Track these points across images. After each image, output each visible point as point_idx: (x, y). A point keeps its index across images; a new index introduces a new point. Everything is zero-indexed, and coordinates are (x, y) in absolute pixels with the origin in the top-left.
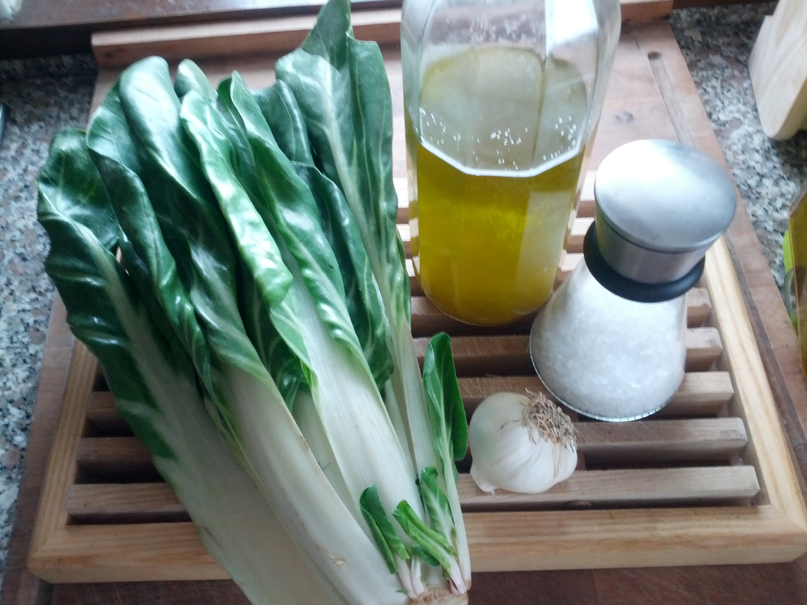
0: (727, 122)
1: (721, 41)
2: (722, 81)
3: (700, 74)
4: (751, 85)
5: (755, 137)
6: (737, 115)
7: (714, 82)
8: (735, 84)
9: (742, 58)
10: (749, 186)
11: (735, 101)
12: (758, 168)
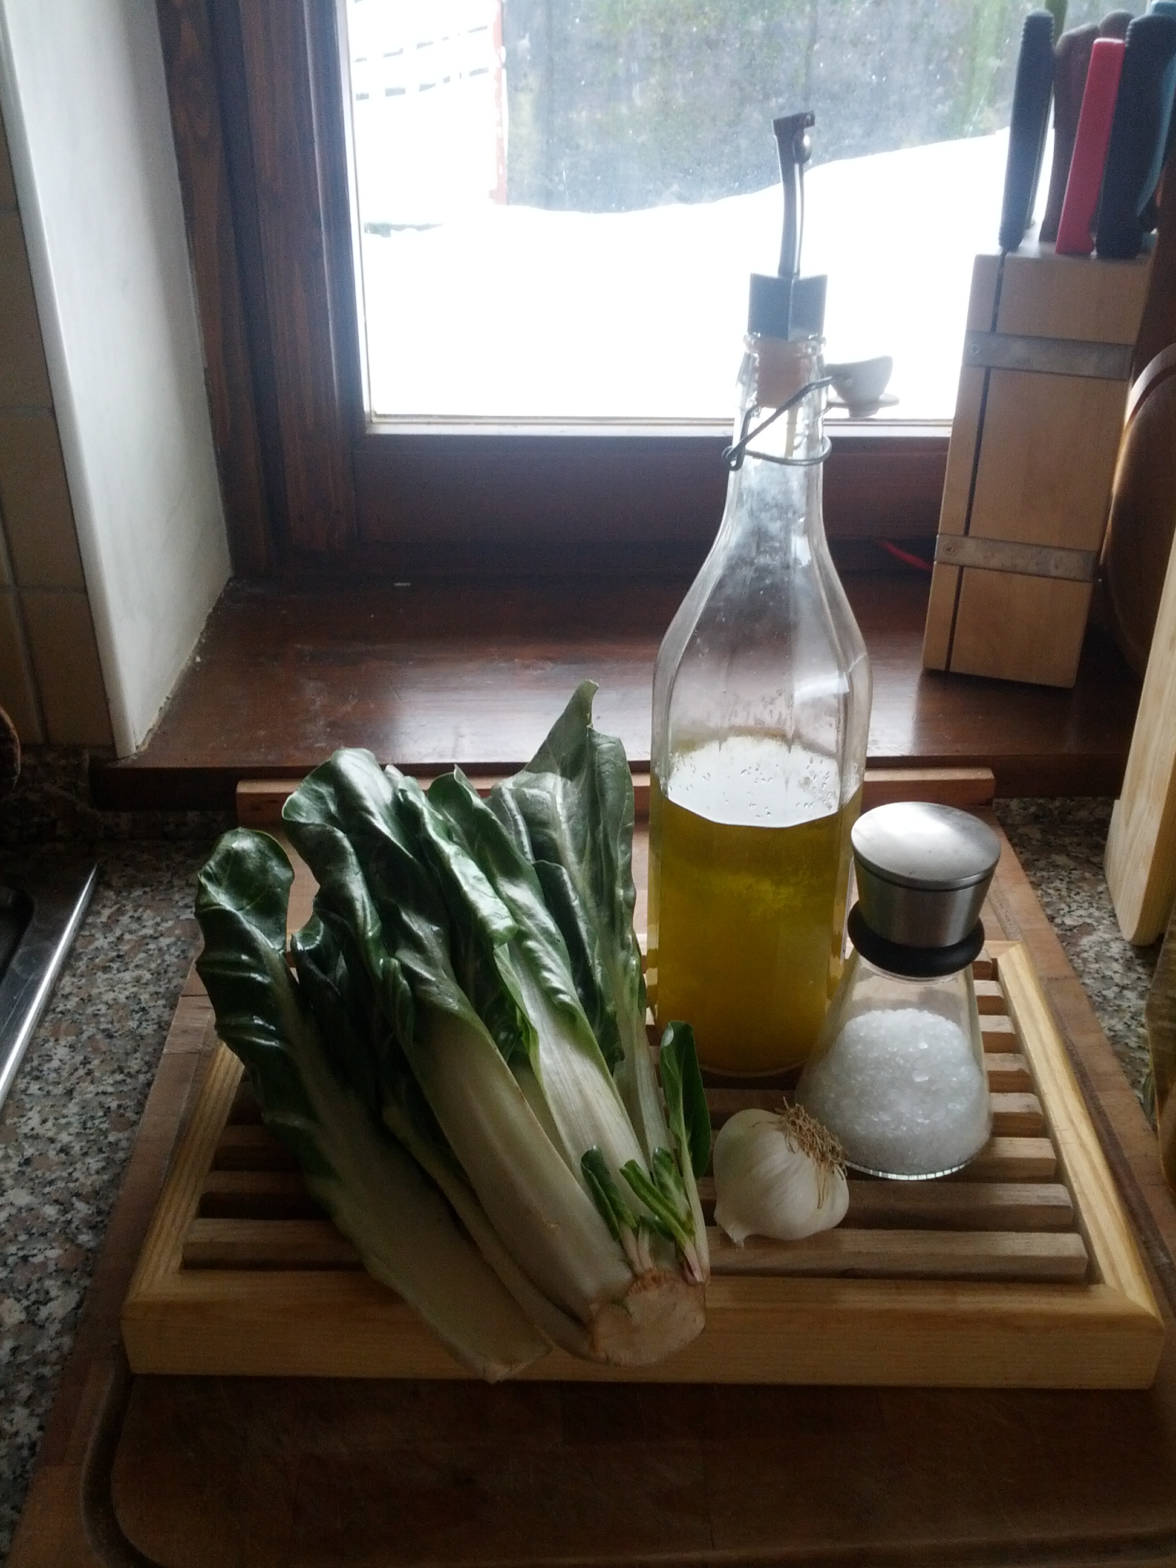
0: (1075, 927)
1: (1067, 840)
2: (1068, 882)
3: (1039, 874)
4: (1107, 888)
5: (1112, 944)
6: (1088, 921)
7: (1057, 883)
8: (1086, 887)
9: (1095, 860)
10: (1105, 997)
11: (1086, 905)
12: (1117, 978)
